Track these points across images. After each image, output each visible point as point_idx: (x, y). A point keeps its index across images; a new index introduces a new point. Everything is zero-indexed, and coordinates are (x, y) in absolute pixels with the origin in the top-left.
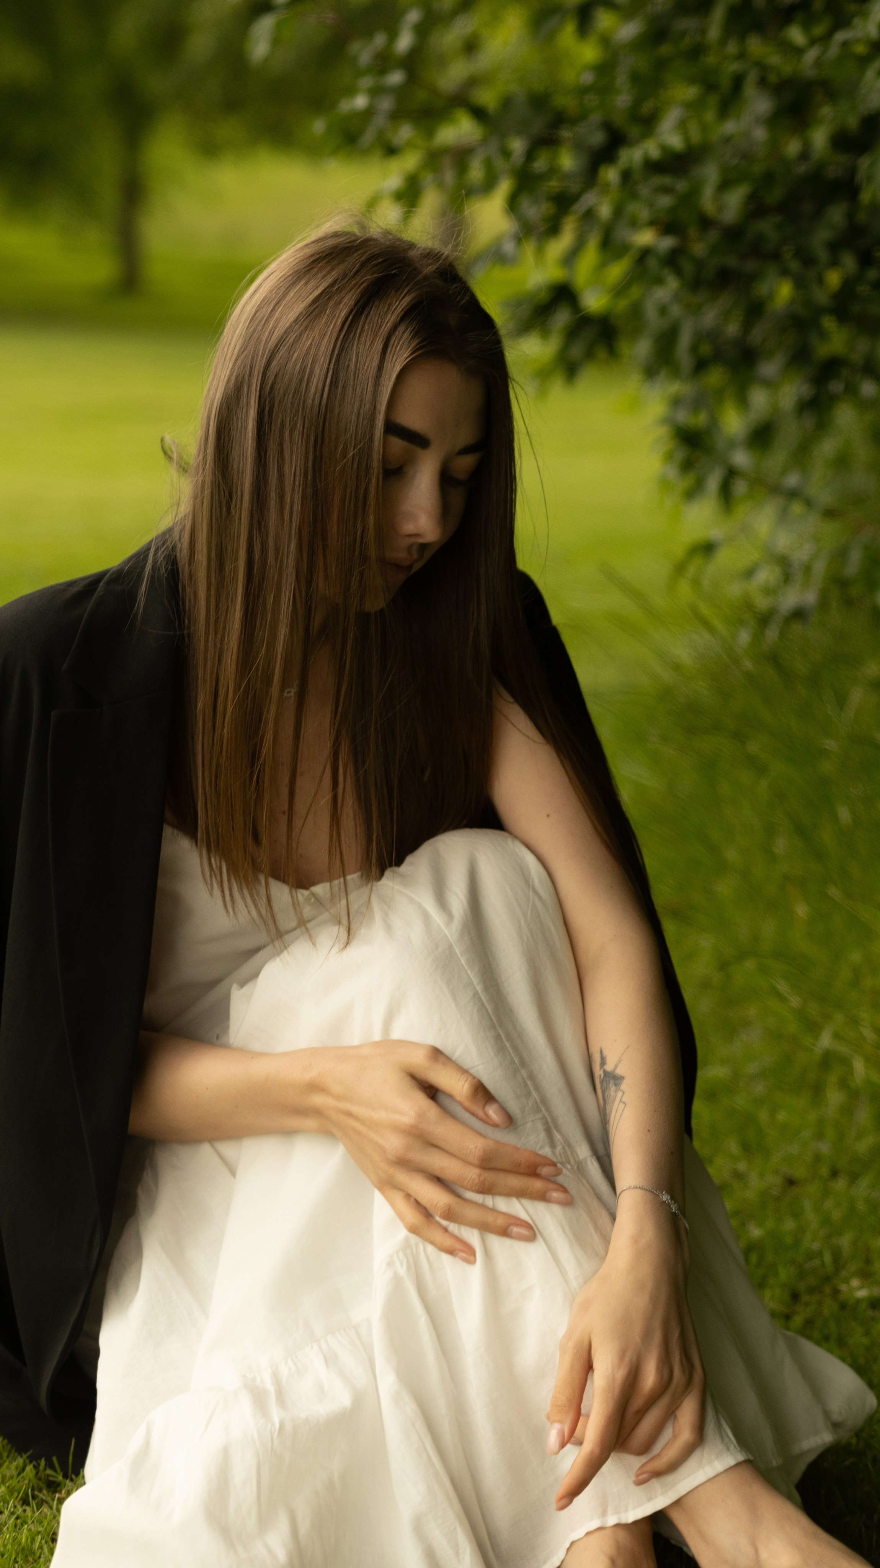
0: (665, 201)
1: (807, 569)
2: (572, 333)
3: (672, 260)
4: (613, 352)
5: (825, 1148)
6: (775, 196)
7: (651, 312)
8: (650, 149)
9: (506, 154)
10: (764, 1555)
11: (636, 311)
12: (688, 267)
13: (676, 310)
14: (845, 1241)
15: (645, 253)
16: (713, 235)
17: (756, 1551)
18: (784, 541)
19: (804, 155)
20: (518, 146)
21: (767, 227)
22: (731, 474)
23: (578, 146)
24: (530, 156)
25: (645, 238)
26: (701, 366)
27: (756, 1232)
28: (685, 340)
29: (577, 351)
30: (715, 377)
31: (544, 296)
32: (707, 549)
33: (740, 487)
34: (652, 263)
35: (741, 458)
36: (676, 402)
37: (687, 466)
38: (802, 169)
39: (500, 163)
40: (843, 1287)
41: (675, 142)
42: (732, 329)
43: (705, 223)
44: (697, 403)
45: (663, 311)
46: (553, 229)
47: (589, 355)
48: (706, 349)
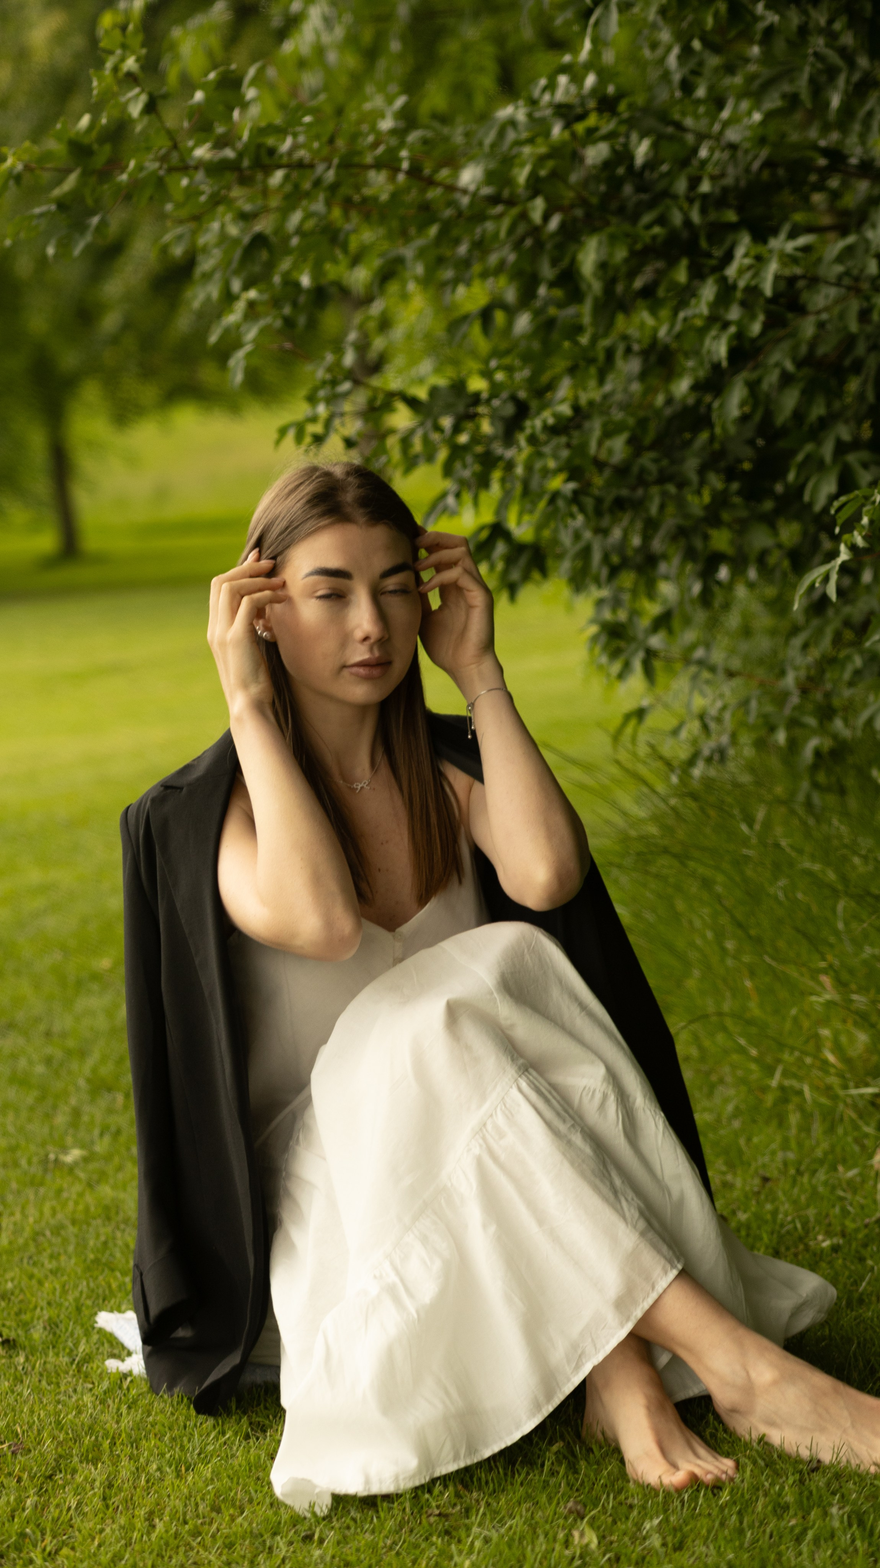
0: (565, 453)
1: (719, 720)
2: (510, 560)
3: (576, 498)
4: (544, 573)
5: (791, 1156)
6: (649, 438)
7: (566, 538)
8: (548, 417)
9: (438, 428)
10: (753, 1375)
11: (555, 541)
12: (589, 502)
13: (588, 535)
14: (811, 1212)
15: (555, 496)
16: (607, 473)
17: (748, 1373)
18: (699, 702)
19: (669, 401)
20: (447, 422)
21: (647, 460)
22: (650, 655)
23: (494, 417)
24: (457, 429)
25: (557, 483)
26: (614, 572)
27: (743, 1217)
28: (597, 557)
29: (515, 575)
30: (627, 579)
31: (484, 535)
32: (640, 714)
33: (657, 664)
34: (561, 503)
35: (656, 641)
36: (600, 603)
37: (614, 654)
38: (668, 412)
39: (435, 437)
40: (812, 1243)
41: (565, 409)
42: (636, 541)
43: (600, 465)
44: (616, 603)
45: (577, 536)
46: (483, 482)
47: (526, 577)
48: (615, 559)
